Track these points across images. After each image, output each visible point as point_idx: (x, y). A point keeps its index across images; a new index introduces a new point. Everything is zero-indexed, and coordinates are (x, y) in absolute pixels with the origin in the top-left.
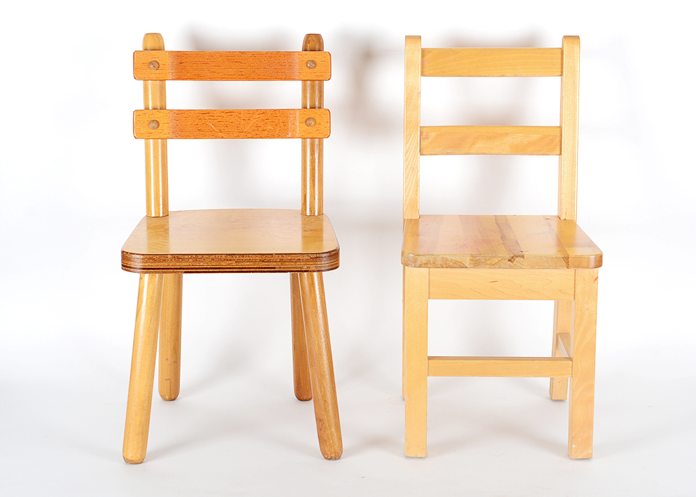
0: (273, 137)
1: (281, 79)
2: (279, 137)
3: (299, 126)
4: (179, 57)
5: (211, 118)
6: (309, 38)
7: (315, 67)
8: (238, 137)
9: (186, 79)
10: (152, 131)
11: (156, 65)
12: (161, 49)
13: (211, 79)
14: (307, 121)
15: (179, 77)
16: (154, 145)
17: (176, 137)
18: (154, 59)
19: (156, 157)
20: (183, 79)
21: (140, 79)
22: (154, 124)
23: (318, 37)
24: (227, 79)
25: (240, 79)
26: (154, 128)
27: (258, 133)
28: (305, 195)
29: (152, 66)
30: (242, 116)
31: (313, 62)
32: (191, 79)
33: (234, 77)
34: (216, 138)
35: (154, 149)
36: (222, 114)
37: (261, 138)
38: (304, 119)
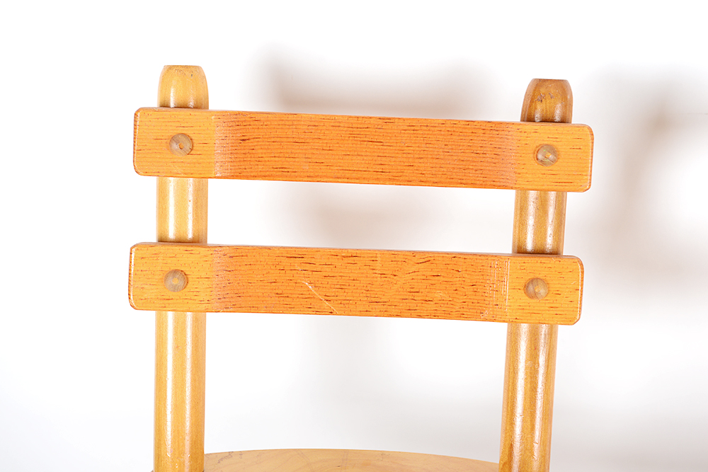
0: (447, 315)
1: (473, 185)
2: (461, 316)
3: (511, 296)
4: (240, 123)
5: (308, 267)
6: (543, 90)
7: (554, 161)
8: (367, 313)
9: (254, 177)
10: (171, 294)
11: (182, 142)
12: (201, 106)
13: (311, 178)
14: (529, 288)
15: (238, 173)
16: (176, 321)
17: (226, 309)
18: (180, 130)
19: (179, 348)
20: (247, 178)
21: (146, 174)
22: (176, 281)
23: (561, 88)
24: (349, 180)
25: (377, 181)
26: (175, 289)
27: (413, 306)
28: (511, 447)
29: (175, 146)
30: (378, 265)
31: (553, 150)
32: (264, 177)
33: (365, 175)
34: (317, 312)
35: (176, 329)
36: (334, 260)
37: (420, 316)
38: (523, 282)
